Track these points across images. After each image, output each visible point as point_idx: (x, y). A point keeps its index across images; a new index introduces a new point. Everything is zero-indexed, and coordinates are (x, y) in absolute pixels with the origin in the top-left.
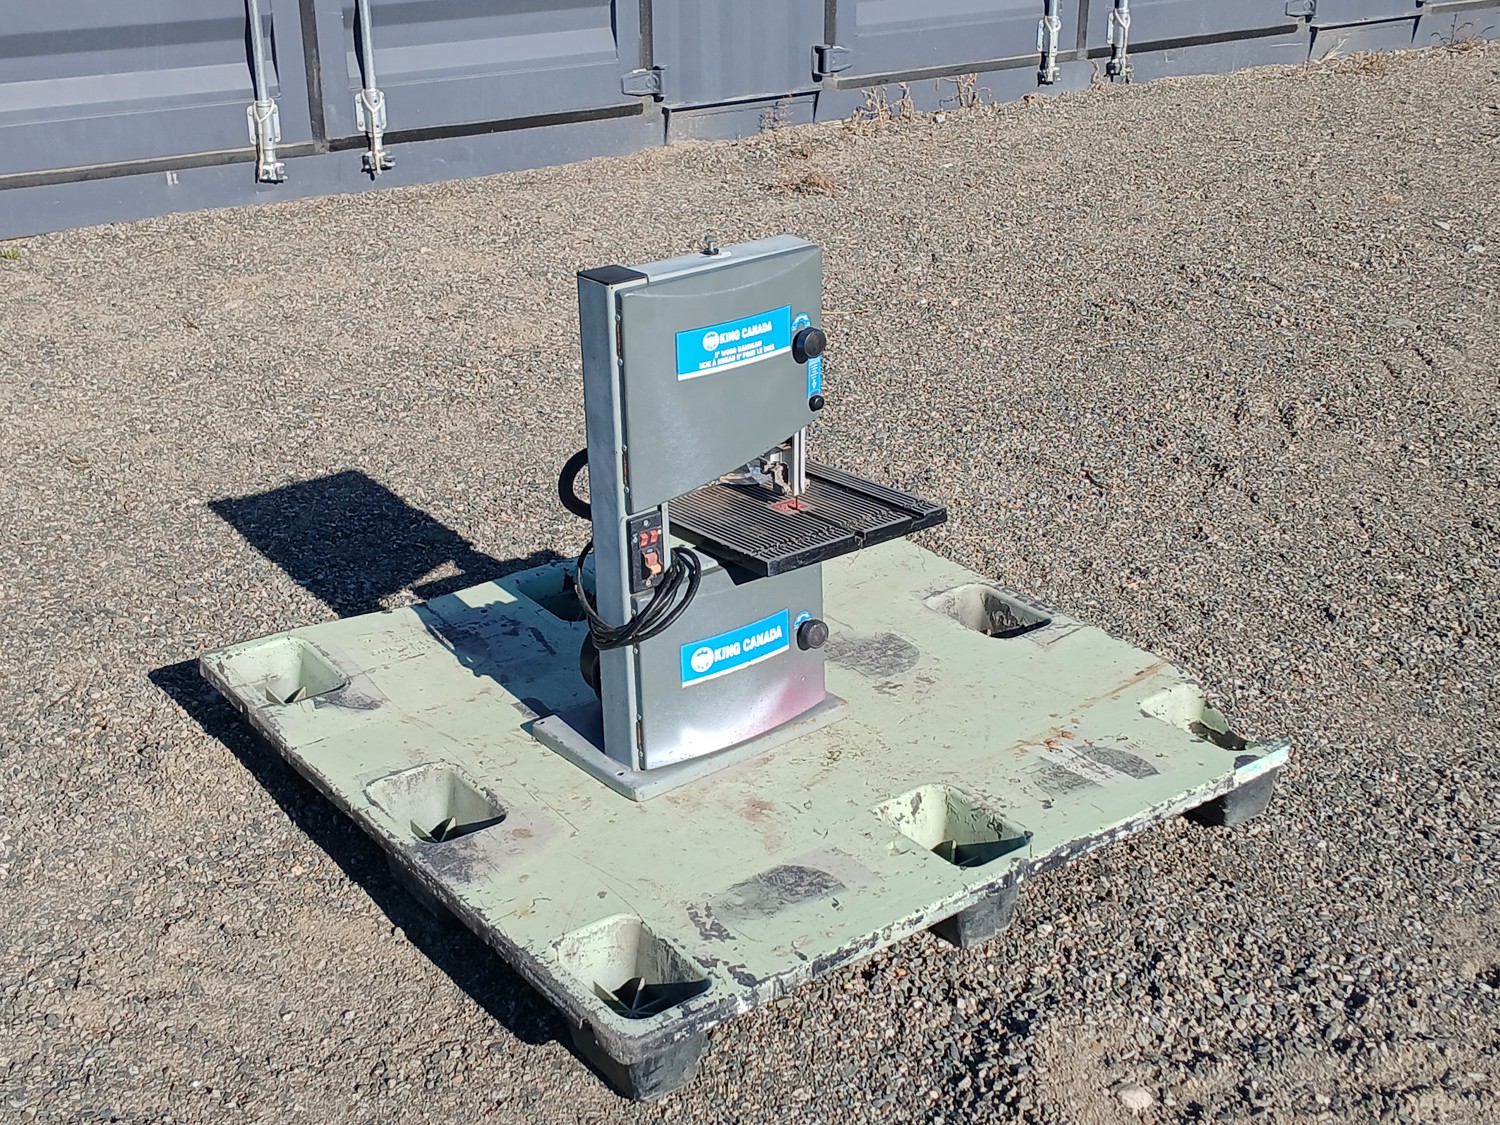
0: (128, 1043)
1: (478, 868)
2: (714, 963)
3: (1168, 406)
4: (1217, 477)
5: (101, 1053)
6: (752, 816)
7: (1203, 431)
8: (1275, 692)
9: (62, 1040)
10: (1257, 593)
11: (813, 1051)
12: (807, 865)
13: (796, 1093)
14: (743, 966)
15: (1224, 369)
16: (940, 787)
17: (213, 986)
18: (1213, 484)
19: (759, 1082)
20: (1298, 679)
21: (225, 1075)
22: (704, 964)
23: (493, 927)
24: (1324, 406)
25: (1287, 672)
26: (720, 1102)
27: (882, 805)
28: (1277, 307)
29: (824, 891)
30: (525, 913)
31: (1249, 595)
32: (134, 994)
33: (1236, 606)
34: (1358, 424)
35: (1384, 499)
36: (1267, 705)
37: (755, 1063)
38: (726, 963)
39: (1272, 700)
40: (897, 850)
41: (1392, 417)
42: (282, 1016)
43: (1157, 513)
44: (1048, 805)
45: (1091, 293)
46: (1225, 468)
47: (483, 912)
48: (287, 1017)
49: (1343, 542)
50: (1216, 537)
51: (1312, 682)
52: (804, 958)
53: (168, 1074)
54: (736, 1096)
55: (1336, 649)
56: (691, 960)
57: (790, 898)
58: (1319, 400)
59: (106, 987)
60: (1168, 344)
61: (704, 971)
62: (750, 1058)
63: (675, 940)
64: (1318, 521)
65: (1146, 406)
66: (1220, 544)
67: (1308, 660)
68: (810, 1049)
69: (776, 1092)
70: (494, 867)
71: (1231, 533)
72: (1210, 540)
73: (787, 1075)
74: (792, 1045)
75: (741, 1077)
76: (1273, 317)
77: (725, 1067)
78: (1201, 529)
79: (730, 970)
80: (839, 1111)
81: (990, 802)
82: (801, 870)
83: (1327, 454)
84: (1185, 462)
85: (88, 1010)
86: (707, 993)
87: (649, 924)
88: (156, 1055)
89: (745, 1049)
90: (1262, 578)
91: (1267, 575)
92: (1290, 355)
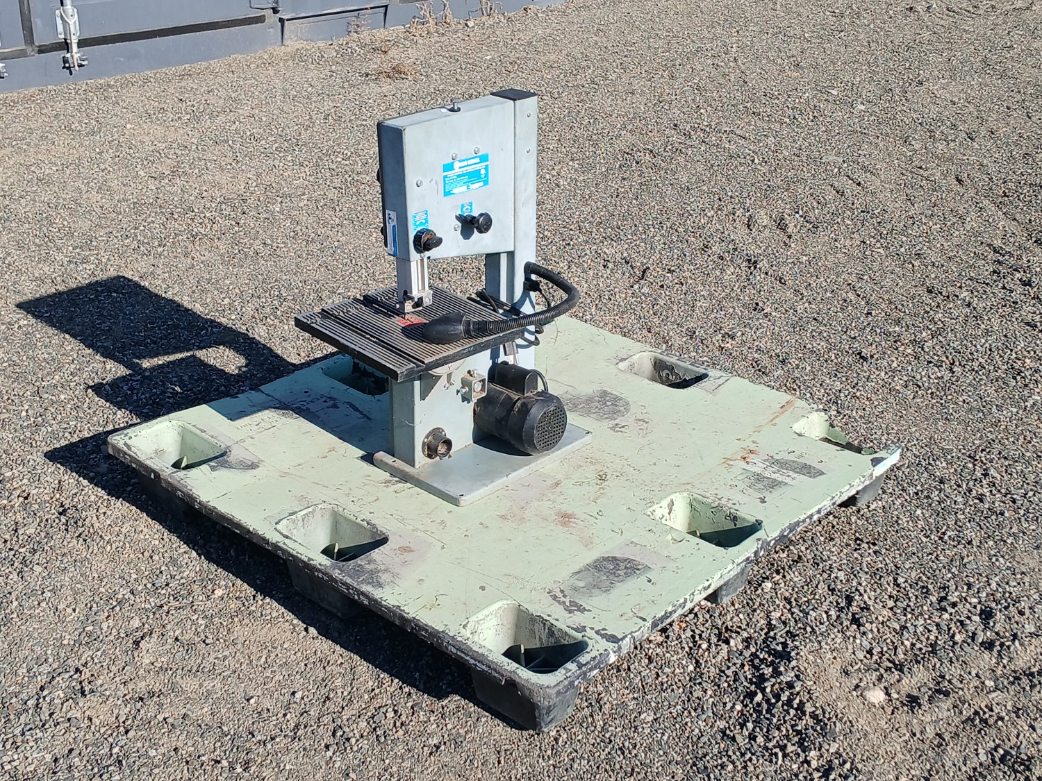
0: (141, 733)
1: (384, 577)
2: (583, 629)
3: (702, 220)
4: (752, 268)
5: (123, 743)
6: (564, 524)
7: (732, 237)
8: (847, 412)
9: (87, 737)
10: (809, 346)
11: (643, 686)
12: (618, 555)
13: (643, 716)
14: (605, 630)
15: (730, 194)
16: (685, 494)
17: (189, 684)
18: (751, 273)
19: (613, 711)
20: (857, 402)
21: (223, 748)
22: (577, 630)
23: (414, 618)
24: (801, 216)
25: (849, 397)
26: (593, 728)
27: (651, 509)
28: (747, 151)
29: (638, 572)
30: (433, 606)
31: (805, 347)
32: (130, 695)
33: (800, 355)
34: (829, 227)
35: (865, 277)
36: (844, 420)
37: (606, 699)
38: (592, 629)
39: (847, 417)
40: (675, 540)
41: (849, 222)
42: (248, 700)
43: (723, 294)
44: (763, 501)
45: (620, 145)
46: (755, 262)
47: (402, 608)
48: (252, 701)
49: (850, 308)
50: (769, 309)
51: (867, 403)
52: (644, 620)
53: (179, 753)
54: (601, 723)
55: (874, 380)
56: (567, 629)
57: (616, 579)
58: (797, 213)
59: (108, 693)
60: (685, 179)
61: (579, 636)
62: (602, 696)
63: (549, 616)
64: (828, 294)
65: (688, 221)
66: (774, 314)
67: (861, 388)
68: (640, 685)
69: (628, 717)
70: (395, 575)
71: (776, 305)
72: (765, 311)
73: (632, 705)
74: (627, 683)
75: (600, 710)
76: (748, 157)
77: (586, 704)
78: (757, 304)
79: (597, 632)
80: (678, 726)
81: (723, 502)
82: (615, 559)
83: (816, 249)
84: (728, 259)
85: (101, 712)
86: (588, 650)
87: (526, 606)
88: (165, 739)
89: (595, 690)
90: (808, 335)
91: (811, 332)
92: (769, 183)
